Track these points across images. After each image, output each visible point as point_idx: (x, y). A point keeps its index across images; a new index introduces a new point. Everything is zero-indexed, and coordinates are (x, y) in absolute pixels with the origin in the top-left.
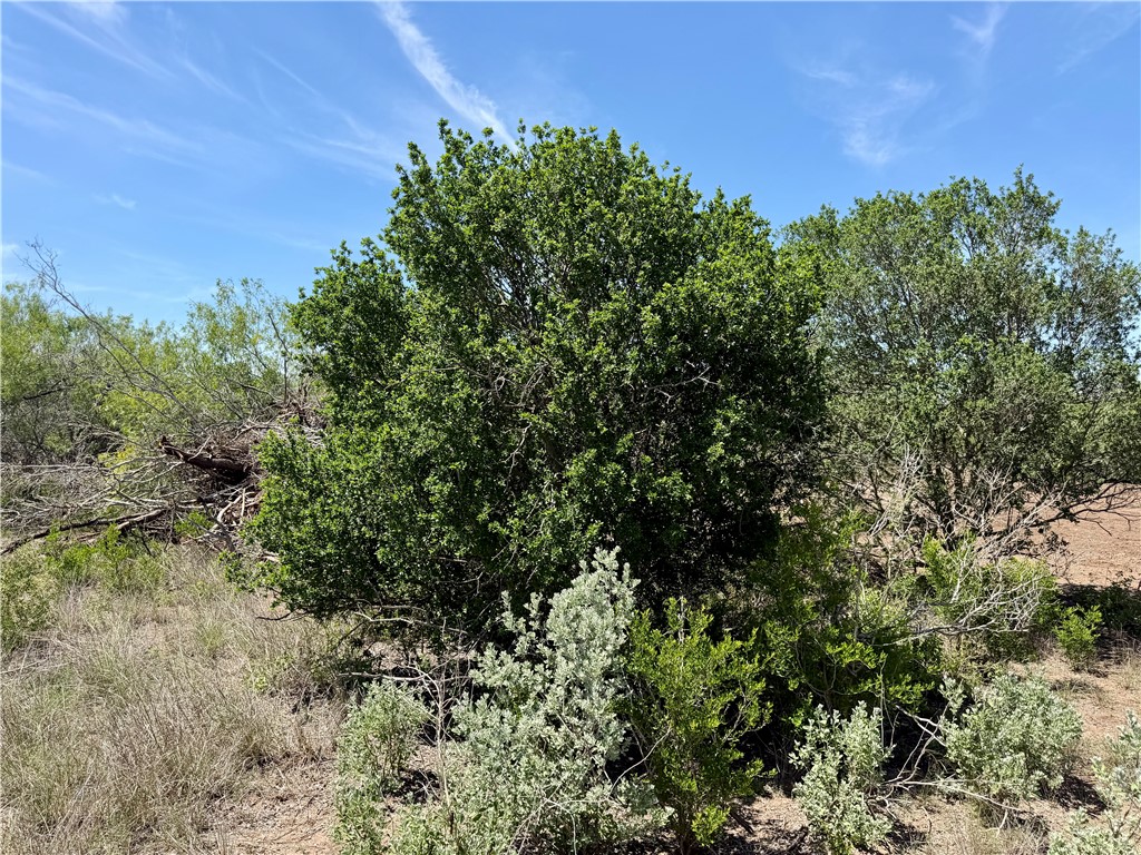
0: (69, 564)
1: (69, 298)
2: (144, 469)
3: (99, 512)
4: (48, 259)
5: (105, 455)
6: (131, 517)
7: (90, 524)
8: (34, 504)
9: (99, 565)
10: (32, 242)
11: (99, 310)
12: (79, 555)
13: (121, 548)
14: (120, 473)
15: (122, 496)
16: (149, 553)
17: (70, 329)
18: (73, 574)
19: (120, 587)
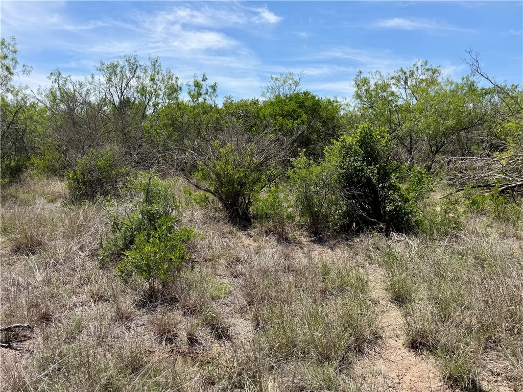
0: (474, 203)
1: (484, 75)
2: (517, 160)
3: (492, 180)
4: (475, 57)
5: (497, 153)
6: (508, 184)
7: (487, 186)
8: (461, 175)
9: (489, 205)
10: (468, 50)
11: (501, 83)
12: (479, 199)
13: (500, 198)
14: (504, 162)
15: (504, 173)
16: (516, 203)
17: (486, 94)
18: (475, 207)
19: (498, 217)
